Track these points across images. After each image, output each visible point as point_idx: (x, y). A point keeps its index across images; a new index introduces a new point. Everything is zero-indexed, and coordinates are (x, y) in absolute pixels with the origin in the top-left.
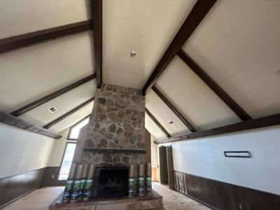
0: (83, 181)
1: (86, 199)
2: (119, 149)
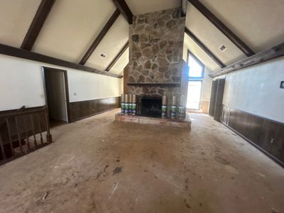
0: (130, 104)
1: (133, 114)
2: (154, 83)
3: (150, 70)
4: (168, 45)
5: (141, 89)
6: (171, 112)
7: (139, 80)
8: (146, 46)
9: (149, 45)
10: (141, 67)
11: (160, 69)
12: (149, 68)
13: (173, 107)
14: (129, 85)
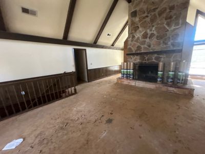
1: (131, 78)
2: (152, 51)
4: (168, 10)
5: (138, 57)
6: (168, 77)
7: (137, 50)
8: (144, 18)
9: (147, 16)
10: (138, 38)
12: (146, 38)
13: (171, 73)
14: (127, 55)
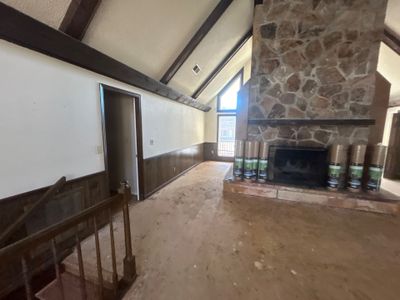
0: (255, 161)
1: (261, 180)
2: (307, 118)
3: (299, 94)
4: (344, 39)
5: (277, 130)
7: (273, 114)
8: (292, 45)
9: (300, 43)
10: (277, 87)
11: (322, 90)
12: (298, 88)
13: (356, 168)
